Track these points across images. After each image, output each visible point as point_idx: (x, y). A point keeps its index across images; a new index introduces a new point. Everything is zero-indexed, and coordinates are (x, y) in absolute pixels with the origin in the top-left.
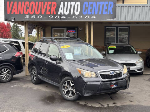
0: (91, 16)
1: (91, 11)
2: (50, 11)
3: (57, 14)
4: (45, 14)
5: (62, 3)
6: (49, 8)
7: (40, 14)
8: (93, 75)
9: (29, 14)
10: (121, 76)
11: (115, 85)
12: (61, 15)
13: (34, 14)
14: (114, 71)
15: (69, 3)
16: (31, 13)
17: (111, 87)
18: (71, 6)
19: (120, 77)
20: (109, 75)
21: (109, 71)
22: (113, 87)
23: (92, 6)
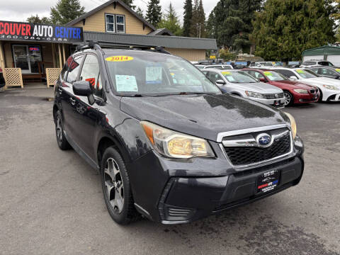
0: (63, 39)
1: (63, 34)
2: (25, 32)
3: (32, 36)
4: (20, 35)
5: (36, 26)
6: (23, 29)
7: (16, 34)
8: (200, 147)
9: (4, 34)
10: (287, 149)
11: (271, 180)
12: (35, 36)
13: (9, 34)
14: (269, 132)
15: (43, 27)
16: (6, 34)
17: (260, 190)
18: (44, 29)
19: (285, 152)
20: (256, 148)
21: (254, 135)
22: (265, 190)
23: (63, 30)
